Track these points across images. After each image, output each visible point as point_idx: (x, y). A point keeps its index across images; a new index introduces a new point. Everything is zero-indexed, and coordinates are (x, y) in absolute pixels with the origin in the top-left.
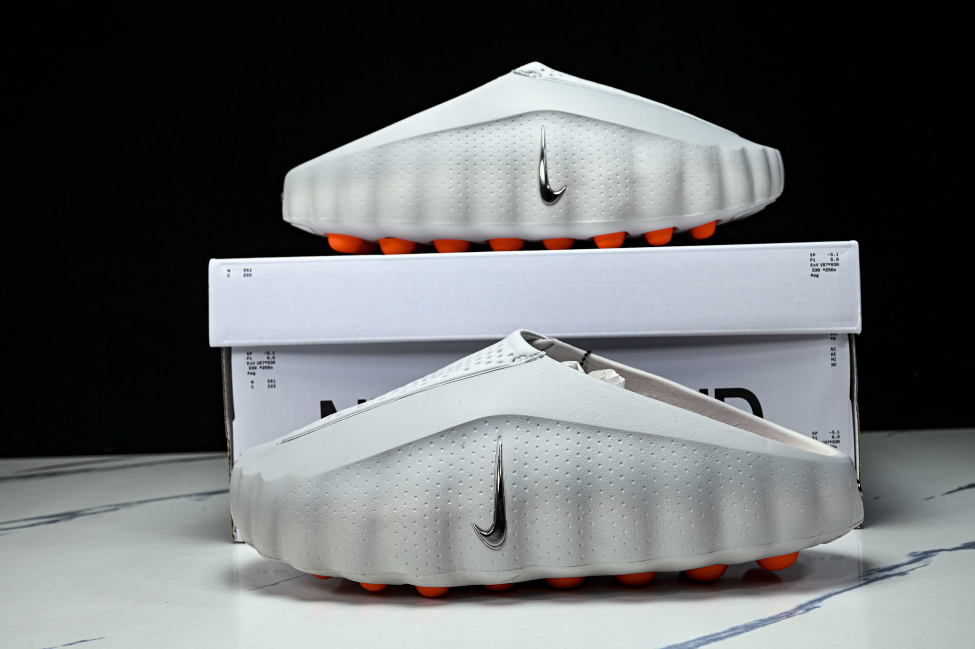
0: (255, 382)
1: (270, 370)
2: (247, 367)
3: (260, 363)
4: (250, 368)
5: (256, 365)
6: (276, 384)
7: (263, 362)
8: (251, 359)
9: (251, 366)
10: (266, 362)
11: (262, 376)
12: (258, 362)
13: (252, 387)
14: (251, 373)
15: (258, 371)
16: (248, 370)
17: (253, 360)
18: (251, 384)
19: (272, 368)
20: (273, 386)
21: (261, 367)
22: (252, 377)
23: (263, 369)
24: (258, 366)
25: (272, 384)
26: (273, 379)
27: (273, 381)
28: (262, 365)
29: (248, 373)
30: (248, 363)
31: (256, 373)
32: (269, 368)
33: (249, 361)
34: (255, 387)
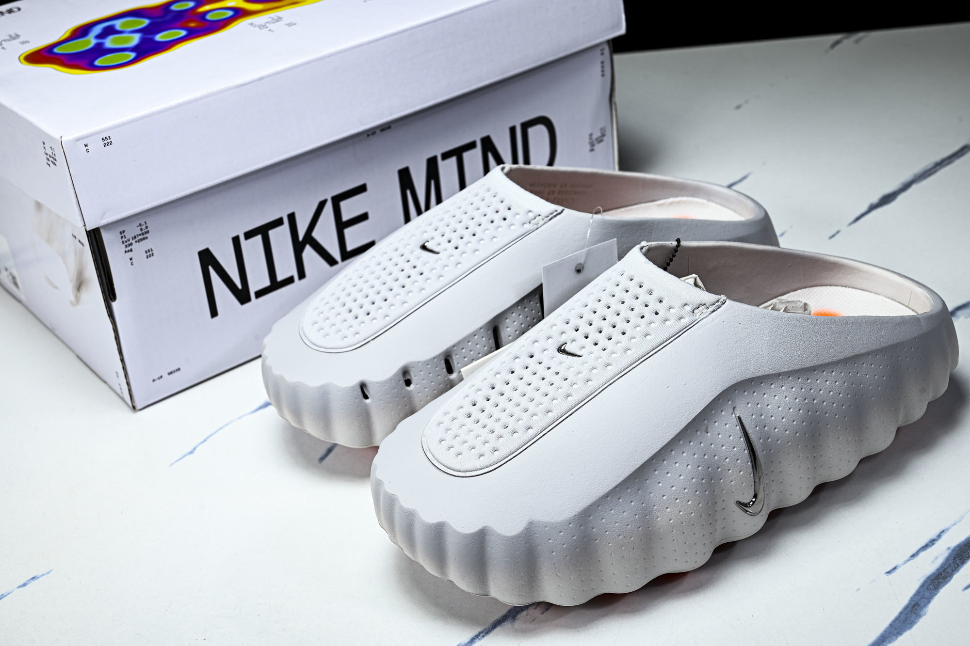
0: (133, 259)
1: (146, 240)
2: (123, 246)
3: (135, 237)
4: (126, 246)
5: (131, 241)
6: (154, 252)
7: (138, 235)
8: (125, 238)
9: (127, 244)
10: (140, 235)
11: (139, 249)
12: (132, 238)
13: (132, 264)
14: (129, 251)
15: (135, 246)
16: (124, 249)
17: (127, 238)
18: (130, 262)
19: (147, 238)
20: (151, 255)
21: (136, 242)
22: (130, 255)
23: (139, 242)
24: (133, 242)
25: (149, 253)
26: (150, 248)
27: (150, 250)
28: (137, 239)
29: (126, 252)
30: (123, 242)
31: (133, 249)
32: (144, 239)
33: (124, 240)
34: (134, 263)
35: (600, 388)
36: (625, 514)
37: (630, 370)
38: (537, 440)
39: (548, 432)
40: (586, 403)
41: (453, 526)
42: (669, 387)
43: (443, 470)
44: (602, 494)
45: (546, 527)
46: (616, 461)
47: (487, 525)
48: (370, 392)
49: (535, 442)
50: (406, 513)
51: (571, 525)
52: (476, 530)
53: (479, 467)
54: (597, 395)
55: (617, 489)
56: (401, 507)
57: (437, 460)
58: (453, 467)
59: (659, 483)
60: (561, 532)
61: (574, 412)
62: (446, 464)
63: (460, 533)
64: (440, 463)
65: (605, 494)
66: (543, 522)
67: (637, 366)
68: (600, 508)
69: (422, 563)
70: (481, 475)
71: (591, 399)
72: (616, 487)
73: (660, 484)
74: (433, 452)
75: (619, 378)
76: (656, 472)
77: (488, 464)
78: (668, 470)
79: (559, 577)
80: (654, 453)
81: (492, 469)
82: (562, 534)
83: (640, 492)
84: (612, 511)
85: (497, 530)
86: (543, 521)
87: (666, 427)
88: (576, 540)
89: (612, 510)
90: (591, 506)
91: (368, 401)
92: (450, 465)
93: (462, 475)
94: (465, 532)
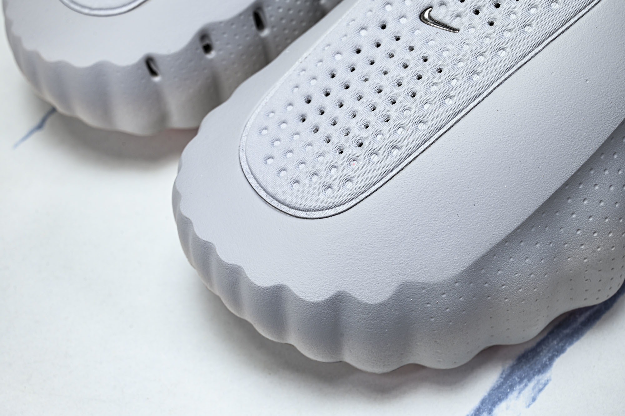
35: (490, 86)
36: (527, 260)
37: (532, 58)
38: (406, 166)
39: (421, 153)
40: (473, 108)
41: (295, 292)
42: (587, 80)
43: (274, 205)
44: (498, 240)
45: (424, 289)
46: (517, 193)
47: (342, 289)
48: (160, 67)
49: (404, 168)
50: (227, 269)
51: (457, 284)
52: (327, 298)
53: (325, 205)
54: (487, 96)
55: (519, 231)
56: (220, 262)
57: (264, 190)
58: (289, 202)
59: (573, 214)
60: (444, 294)
61: (455, 123)
62: (277, 197)
63: (304, 301)
64: (269, 194)
65: (503, 240)
66: (419, 283)
67: (541, 50)
68: (495, 257)
69: (249, 320)
70: (329, 217)
71: (480, 102)
72: (518, 228)
73: (574, 216)
74: (258, 177)
75: (517, 70)
76: (569, 201)
77: (338, 202)
78: (585, 196)
79: (438, 343)
80: (568, 177)
81: (344, 209)
82: (444, 296)
83: (547, 229)
84: (511, 260)
85: (356, 296)
86: (419, 281)
87: (585, 139)
88: (463, 302)
89: (511, 257)
90: (484, 256)
91: (157, 79)
92: (283, 198)
93: (302, 216)
94: (312, 301)
